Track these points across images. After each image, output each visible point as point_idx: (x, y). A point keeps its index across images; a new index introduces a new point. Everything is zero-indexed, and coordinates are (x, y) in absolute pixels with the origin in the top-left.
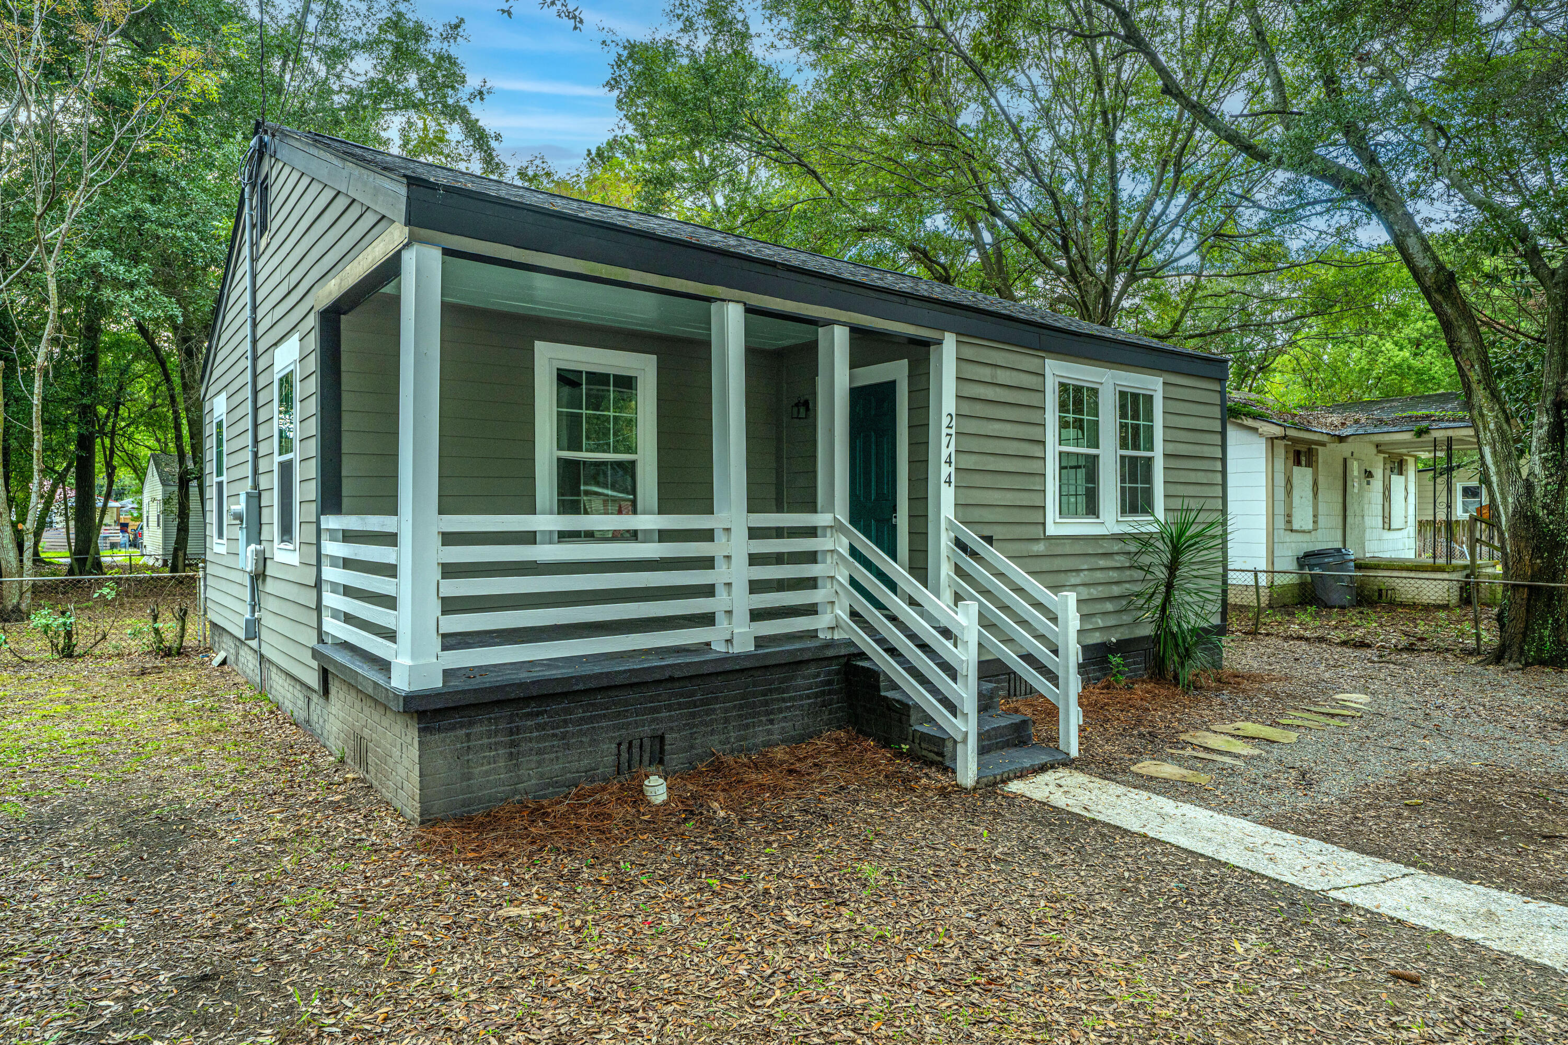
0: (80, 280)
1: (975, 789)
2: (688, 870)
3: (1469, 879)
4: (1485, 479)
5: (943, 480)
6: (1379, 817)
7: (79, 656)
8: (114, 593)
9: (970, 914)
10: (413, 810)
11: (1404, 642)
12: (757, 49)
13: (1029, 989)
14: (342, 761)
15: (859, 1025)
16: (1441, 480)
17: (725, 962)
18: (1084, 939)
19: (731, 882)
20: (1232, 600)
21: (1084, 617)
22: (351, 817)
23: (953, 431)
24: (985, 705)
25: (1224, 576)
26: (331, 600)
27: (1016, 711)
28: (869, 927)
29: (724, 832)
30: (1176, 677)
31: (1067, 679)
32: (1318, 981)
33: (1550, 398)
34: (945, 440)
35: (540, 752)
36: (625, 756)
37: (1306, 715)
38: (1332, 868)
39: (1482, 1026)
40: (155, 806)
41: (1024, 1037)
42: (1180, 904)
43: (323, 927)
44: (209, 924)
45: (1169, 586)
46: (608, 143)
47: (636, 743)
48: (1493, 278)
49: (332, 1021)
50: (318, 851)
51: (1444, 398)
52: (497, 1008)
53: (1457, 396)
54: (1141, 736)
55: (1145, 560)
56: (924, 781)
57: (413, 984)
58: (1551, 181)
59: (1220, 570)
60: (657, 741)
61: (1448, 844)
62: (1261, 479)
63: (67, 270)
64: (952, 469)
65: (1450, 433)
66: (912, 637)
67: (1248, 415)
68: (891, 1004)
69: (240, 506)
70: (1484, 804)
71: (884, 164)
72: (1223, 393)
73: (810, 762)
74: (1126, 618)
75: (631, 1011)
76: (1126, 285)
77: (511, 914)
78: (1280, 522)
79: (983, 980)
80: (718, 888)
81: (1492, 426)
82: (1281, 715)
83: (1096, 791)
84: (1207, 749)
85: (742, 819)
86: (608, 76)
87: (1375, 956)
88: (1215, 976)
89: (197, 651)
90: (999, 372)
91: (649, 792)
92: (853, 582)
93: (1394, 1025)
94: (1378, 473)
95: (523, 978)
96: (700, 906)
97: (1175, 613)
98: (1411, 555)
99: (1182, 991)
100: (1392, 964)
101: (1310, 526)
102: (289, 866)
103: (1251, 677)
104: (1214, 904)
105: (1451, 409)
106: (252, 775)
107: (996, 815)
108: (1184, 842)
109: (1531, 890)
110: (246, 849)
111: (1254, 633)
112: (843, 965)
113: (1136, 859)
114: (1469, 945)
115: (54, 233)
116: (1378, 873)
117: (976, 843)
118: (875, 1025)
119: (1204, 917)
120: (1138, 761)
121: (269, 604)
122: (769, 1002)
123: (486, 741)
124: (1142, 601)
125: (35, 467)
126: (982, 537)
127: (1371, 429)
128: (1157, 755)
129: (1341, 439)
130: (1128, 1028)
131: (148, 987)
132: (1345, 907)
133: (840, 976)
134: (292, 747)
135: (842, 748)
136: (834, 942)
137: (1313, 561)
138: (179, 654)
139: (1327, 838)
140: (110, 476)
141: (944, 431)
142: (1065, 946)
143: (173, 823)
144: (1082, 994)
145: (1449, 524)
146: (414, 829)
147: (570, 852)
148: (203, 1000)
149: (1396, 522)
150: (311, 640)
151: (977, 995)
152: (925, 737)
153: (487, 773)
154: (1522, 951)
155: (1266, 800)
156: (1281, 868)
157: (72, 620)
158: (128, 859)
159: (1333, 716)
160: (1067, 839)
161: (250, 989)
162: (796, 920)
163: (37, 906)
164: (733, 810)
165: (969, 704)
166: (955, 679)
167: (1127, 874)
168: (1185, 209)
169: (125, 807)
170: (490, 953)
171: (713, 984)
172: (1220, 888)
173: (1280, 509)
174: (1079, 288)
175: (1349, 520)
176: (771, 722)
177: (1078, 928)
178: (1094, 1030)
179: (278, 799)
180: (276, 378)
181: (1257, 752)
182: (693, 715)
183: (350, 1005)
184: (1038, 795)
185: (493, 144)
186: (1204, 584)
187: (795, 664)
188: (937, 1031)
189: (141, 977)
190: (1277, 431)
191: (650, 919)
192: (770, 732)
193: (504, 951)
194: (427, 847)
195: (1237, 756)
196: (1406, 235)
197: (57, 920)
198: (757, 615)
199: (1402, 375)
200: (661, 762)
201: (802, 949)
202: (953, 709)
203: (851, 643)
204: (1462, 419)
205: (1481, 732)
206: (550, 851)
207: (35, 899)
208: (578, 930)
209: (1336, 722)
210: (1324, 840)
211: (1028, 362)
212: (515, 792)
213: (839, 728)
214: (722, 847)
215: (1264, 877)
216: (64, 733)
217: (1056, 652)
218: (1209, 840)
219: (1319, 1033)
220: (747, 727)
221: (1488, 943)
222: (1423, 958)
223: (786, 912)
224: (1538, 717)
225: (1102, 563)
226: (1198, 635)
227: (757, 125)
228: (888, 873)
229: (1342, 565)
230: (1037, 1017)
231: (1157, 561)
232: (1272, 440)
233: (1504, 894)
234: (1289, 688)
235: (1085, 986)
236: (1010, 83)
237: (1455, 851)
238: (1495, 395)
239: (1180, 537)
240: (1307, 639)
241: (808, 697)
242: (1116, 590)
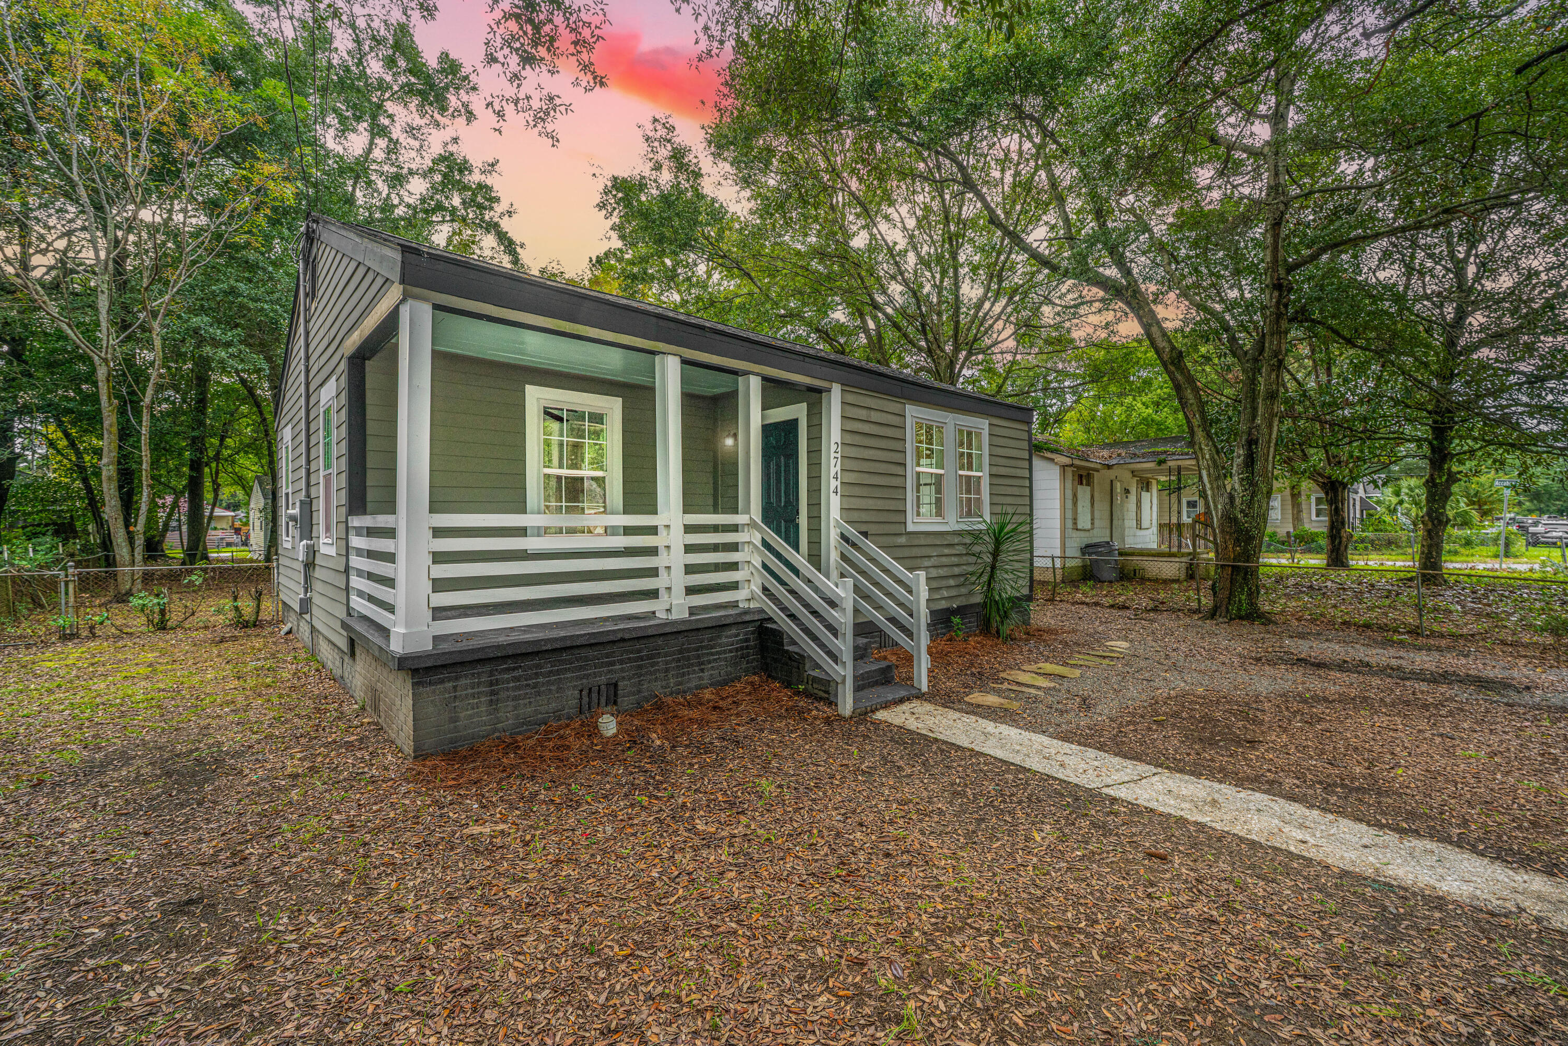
0: (183, 341)
1: (851, 718)
2: (625, 789)
3: (1199, 775)
4: (1203, 494)
5: (832, 490)
6: (1136, 730)
7: (171, 629)
8: (201, 580)
9: (839, 817)
10: (408, 748)
11: (1151, 605)
12: (708, 187)
13: (879, 878)
14: (363, 708)
15: (742, 917)
16: (1174, 497)
17: (643, 866)
18: (923, 834)
19: (657, 798)
20: (1037, 576)
21: (931, 590)
22: (359, 755)
23: (839, 455)
24: (860, 654)
25: (1031, 560)
26: (356, 582)
27: (885, 658)
28: (760, 832)
29: (658, 758)
30: (998, 632)
31: (919, 634)
32: (1094, 862)
33: (1244, 438)
34: (833, 462)
35: (516, 698)
36: (585, 699)
37: (1086, 657)
38: (1104, 770)
39: (1212, 893)
40: (197, 749)
41: (872, 921)
42: (996, 803)
43: (310, 850)
44: (211, 851)
45: (993, 567)
46: (605, 254)
47: (595, 689)
48: (1207, 359)
49: (294, 937)
50: (325, 783)
51: (1176, 440)
52: (442, 917)
53: (1184, 438)
54: (973, 674)
55: (977, 549)
56: (814, 712)
57: (376, 899)
58: (1242, 295)
59: (1028, 555)
60: (612, 688)
61: (1184, 749)
62: (1057, 494)
63: (173, 331)
64: (838, 483)
65: (1179, 463)
66: (806, 605)
67: (1048, 450)
68: (770, 897)
69: (295, 511)
70: (1208, 719)
71: (799, 271)
72: (1029, 432)
73: (730, 700)
74: (964, 590)
75: (557, 914)
76: (967, 359)
77: (475, 832)
78: (1069, 524)
79: (844, 873)
80: (645, 804)
81: (1207, 456)
82: (1070, 658)
83: (939, 717)
84: (1018, 683)
85: (674, 747)
86: (598, 200)
87: (1135, 839)
88: (1019, 861)
89: (270, 623)
90: (873, 413)
91: (602, 727)
92: (765, 566)
93: (1149, 896)
94: (1133, 490)
95: (472, 888)
96: (630, 819)
97: (997, 587)
98: (1155, 546)
99: (995, 875)
100: (1147, 844)
101: (1089, 526)
102: (296, 798)
103: (1050, 631)
104: (1020, 802)
105: (1180, 447)
106: (287, 722)
107: (865, 737)
108: (1000, 754)
109: (1241, 782)
110: (263, 784)
111: (1052, 600)
112: (736, 865)
113: (965, 768)
114: (1201, 827)
115: (160, 302)
116: (1136, 773)
117: (849, 759)
118: (755, 916)
119: (1012, 813)
120: (970, 693)
121: (318, 586)
122: (672, 900)
123: (470, 691)
124: (974, 578)
125: (145, 483)
126: (860, 533)
127: (1128, 460)
128: (983, 689)
129: (1109, 467)
130: (952, 909)
131: (135, 913)
132: (1114, 800)
133: (732, 874)
134: (326, 698)
135: (755, 688)
136: (731, 845)
137: (1091, 550)
138: (255, 626)
139: (1101, 748)
140: (216, 491)
141: (833, 455)
142: (909, 841)
143: (209, 763)
144: (919, 881)
145: (1179, 526)
146: (409, 763)
147: (533, 778)
148: (183, 922)
149: (1145, 524)
150: (341, 613)
151: (838, 886)
152: (815, 680)
153: (471, 717)
154: (1237, 830)
155: (1059, 720)
156: (1068, 772)
157: (166, 600)
158: (159, 796)
159: (1104, 657)
160: (916, 755)
161: (230, 910)
162: (704, 827)
163: (61, 842)
164: (667, 739)
165: (847, 656)
166: (836, 635)
167: (958, 781)
168: (1005, 308)
169: (171, 751)
170: (449, 867)
171: (629, 886)
172: (1025, 789)
173: (1069, 515)
174: (934, 360)
175: (1115, 522)
176: (702, 670)
177: (919, 825)
178: (926, 912)
179: (302, 741)
180: (322, 410)
181: (1052, 685)
182: (640, 667)
183: (314, 921)
184: (897, 721)
185: (519, 249)
186: (1017, 565)
187: (721, 627)
188: (803, 920)
189: (131, 904)
190: (1065, 460)
191: (588, 832)
192: (701, 678)
193: (461, 865)
194: (417, 777)
195: (1039, 688)
196: (1150, 325)
197: (75, 853)
198: (691, 591)
199: (1147, 425)
200: (615, 703)
201: (704, 853)
202: (835, 659)
203: (762, 611)
204: (1187, 454)
205: (1203, 667)
206: (517, 777)
207: (62, 835)
208: (527, 844)
209: (1107, 661)
210: (1099, 749)
211: (894, 407)
212: (495, 730)
213: (755, 674)
214: (654, 769)
215: (1056, 779)
216: (138, 691)
217: (911, 615)
218: (1018, 751)
219: (1095, 905)
220: (683, 675)
221: (1214, 825)
222: (1168, 839)
223: (697, 821)
224: (1240, 655)
225: (946, 551)
226: (1013, 602)
227: (707, 239)
228: (780, 786)
229: (1110, 553)
230: (883, 903)
231: (985, 550)
232: (1064, 467)
233: (1223, 786)
234: (1075, 638)
235: (921, 874)
236: (887, 218)
237: (1188, 754)
238: (1209, 436)
239: (1000, 533)
240: (1087, 604)
241: (731, 651)
242: (957, 571)
